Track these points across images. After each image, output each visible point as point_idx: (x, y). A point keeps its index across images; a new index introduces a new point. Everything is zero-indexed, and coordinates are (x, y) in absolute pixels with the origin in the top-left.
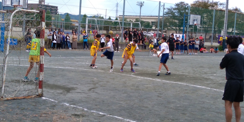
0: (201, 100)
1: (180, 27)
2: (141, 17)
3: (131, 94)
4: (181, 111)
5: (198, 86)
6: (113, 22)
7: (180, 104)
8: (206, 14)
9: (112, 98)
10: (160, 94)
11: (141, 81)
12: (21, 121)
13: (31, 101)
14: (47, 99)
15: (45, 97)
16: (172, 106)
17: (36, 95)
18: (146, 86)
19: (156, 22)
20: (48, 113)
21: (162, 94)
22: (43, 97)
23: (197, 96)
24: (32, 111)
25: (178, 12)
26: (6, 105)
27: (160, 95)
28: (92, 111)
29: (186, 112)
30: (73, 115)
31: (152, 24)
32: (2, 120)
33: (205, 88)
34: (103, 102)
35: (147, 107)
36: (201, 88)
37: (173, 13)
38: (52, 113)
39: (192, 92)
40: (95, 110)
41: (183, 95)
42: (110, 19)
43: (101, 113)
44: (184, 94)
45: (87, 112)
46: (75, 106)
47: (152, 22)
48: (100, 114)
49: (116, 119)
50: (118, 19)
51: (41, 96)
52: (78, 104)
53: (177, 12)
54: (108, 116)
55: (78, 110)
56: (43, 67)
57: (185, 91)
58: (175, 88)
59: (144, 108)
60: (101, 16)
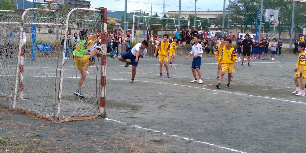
0: (304, 120)
1: (247, 24)
2: (197, 13)
3: (213, 113)
4: (284, 134)
5: (293, 102)
6: (160, 19)
7: (279, 125)
8: (280, 7)
9: (190, 118)
10: (249, 112)
11: (218, 96)
12: (91, 149)
13: (94, 123)
14: (112, 120)
15: (109, 118)
16: (270, 128)
17: (98, 116)
18: (227, 102)
19: (215, 19)
20: (121, 139)
21: (252, 112)
22: (106, 117)
23: (297, 115)
24: (99, 136)
25: (244, 6)
26: (65, 129)
27: (249, 114)
28: (174, 136)
29: (291, 137)
30: (151, 141)
31: (210, 22)
32: (67, 148)
33: (303, 103)
34: (181, 123)
35: (239, 130)
36: (297, 103)
37: (238, 6)
38: (126, 138)
39: (288, 109)
40: (176, 135)
41: (278, 114)
42: (156, 15)
43: (185, 138)
44: (279, 111)
45: (167, 136)
46: (149, 129)
47: (210, 19)
48: (184, 140)
49: (208, 146)
50: (167, 15)
51: (103, 116)
52: (152, 127)
53: (242, 6)
54: (196, 142)
55: (156, 134)
56: (105, 80)
57: (279, 108)
58: (264, 105)
59: (236, 132)
60: (145, 13)
